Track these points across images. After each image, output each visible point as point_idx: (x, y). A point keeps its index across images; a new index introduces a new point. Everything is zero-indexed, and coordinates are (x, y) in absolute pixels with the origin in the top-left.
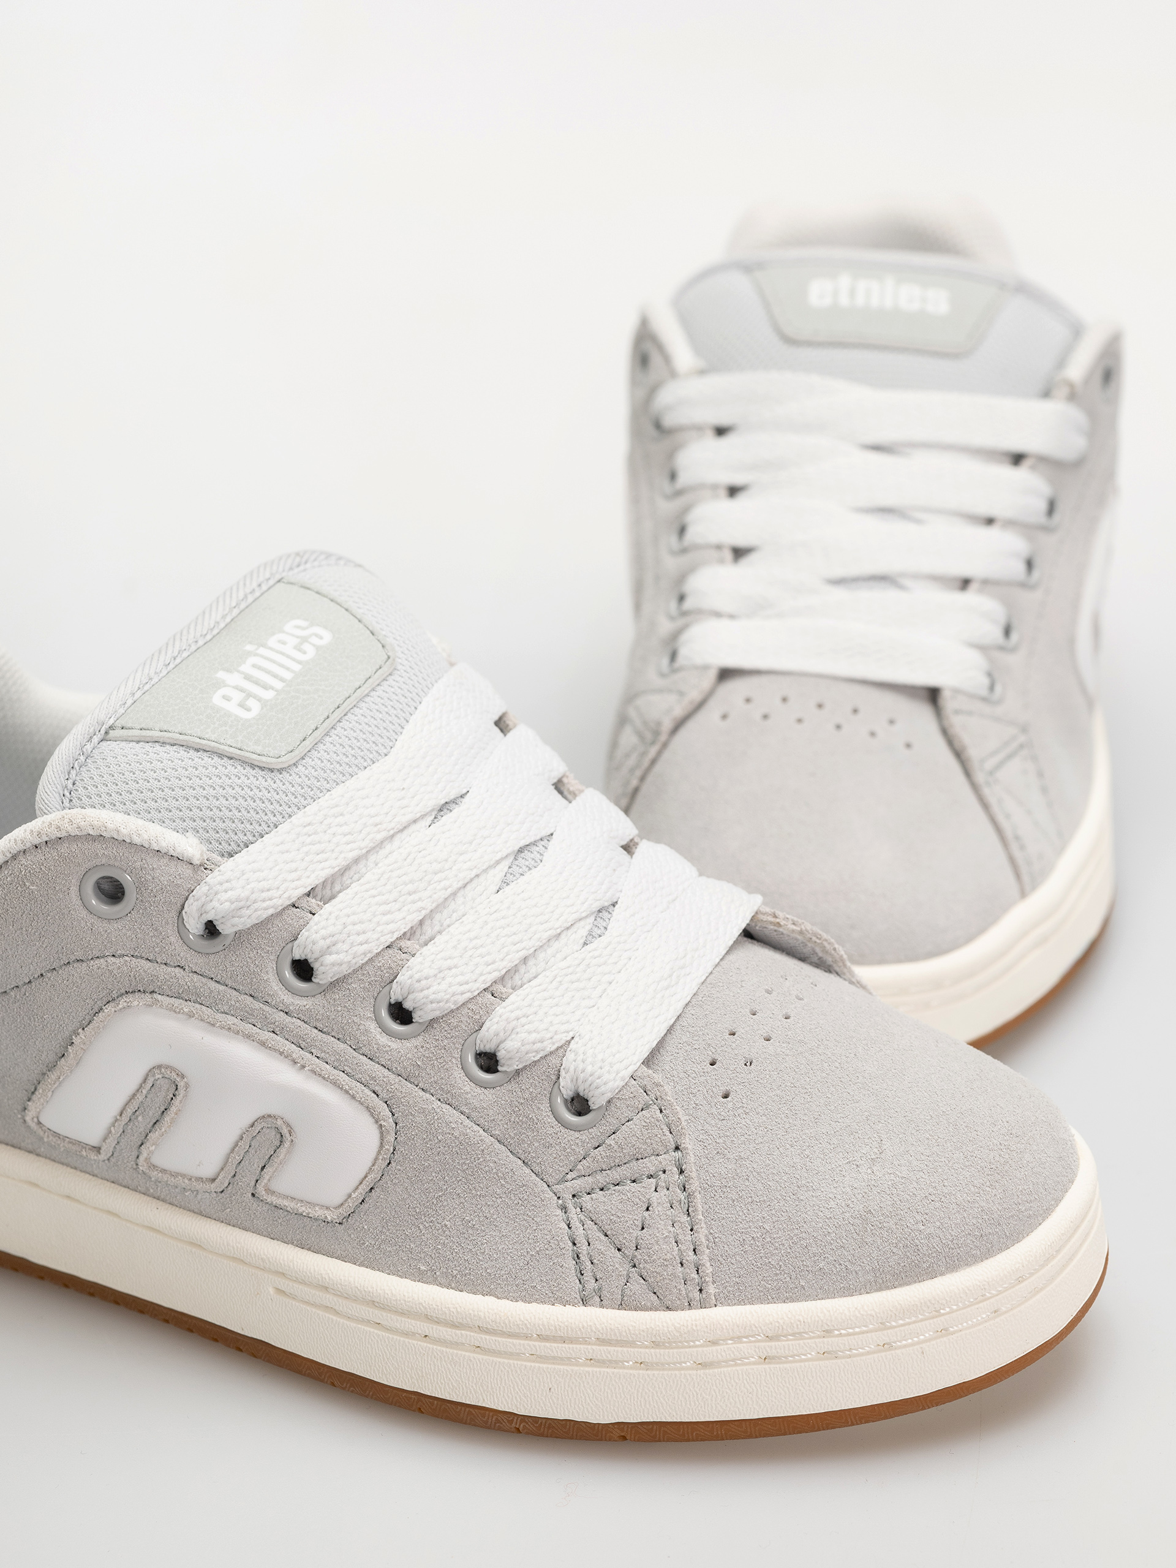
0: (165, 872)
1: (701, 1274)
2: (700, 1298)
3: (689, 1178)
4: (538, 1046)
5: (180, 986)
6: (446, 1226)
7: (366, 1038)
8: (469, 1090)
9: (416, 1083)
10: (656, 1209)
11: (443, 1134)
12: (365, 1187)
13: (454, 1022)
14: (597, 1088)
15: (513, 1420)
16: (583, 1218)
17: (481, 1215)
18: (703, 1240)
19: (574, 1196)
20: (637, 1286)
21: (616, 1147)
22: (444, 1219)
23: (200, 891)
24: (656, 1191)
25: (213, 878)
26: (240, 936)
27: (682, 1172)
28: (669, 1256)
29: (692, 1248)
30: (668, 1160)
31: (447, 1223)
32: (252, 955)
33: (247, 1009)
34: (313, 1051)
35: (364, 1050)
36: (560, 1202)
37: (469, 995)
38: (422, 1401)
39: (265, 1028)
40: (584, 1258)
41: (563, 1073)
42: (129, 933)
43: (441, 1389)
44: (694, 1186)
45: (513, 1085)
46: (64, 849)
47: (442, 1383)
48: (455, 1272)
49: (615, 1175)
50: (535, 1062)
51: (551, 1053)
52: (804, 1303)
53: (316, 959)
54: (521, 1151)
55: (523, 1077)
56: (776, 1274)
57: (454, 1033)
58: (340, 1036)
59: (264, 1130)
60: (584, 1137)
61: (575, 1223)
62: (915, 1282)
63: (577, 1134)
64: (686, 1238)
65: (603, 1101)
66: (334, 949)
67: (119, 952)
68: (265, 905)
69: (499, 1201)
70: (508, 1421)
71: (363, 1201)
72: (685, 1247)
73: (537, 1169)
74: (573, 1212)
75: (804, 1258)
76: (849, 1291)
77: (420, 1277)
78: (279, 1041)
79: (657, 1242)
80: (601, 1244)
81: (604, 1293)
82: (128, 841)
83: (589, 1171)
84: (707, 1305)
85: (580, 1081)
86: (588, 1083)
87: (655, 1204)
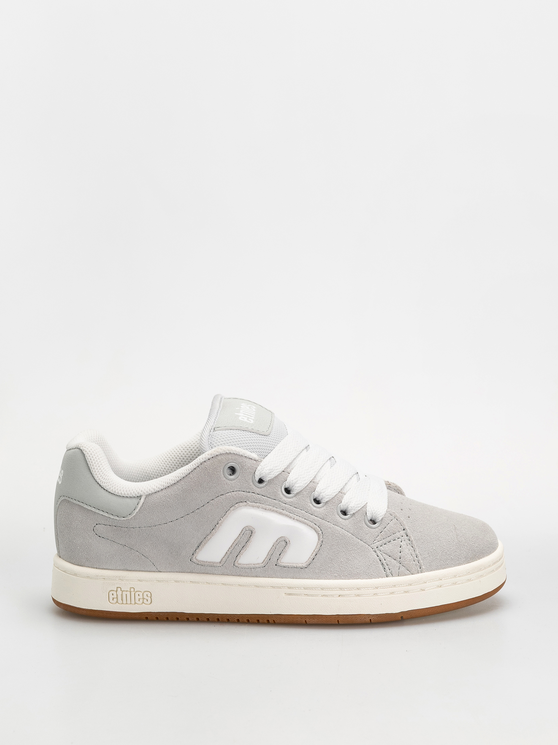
0: (249, 463)
1: (420, 563)
2: (421, 570)
3: (410, 537)
4: (359, 505)
5: (254, 498)
6: (341, 561)
7: (310, 508)
8: (341, 521)
9: (326, 520)
10: (403, 547)
11: (337, 534)
12: (314, 554)
13: (334, 501)
14: (379, 515)
15: (370, 617)
16: (381, 553)
17: (352, 556)
18: (418, 553)
19: (377, 548)
20: (403, 569)
21: (387, 531)
22: (341, 559)
23: (259, 468)
24: (401, 542)
25: (262, 464)
26: (270, 481)
27: (407, 536)
28: (410, 559)
29: (416, 556)
30: (402, 532)
31: (342, 560)
32: (274, 486)
33: (275, 503)
34: (295, 514)
35: (310, 512)
36: (374, 549)
37: (335, 494)
38: (340, 617)
39: (280, 509)
40: (384, 564)
41: (367, 512)
42: (238, 483)
43: (346, 611)
44: (412, 539)
45: (353, 518)
46: (219, 458)
47: (346, 609)
48: (347, 574)
49: (388, 539)
50: (359, 510)
51: (362, 507)
52: (448, 569)
53: (293, 486)
54: (359, 537)
55: (356, 514)
56: (440, 561)
57: (334, 504)
58: (302, 509)
59: (280, 542)
60: (377, 530)
61: (379, 554)
62: (475, 561)
63: (375, 530)
64: (413, 553)
65: (380, 518)
66: (298, 482)
67: (235, 490)
68: (277, 471)
69: (356, 551)
70: (368, 617)
71: (314, 559)
72: (414, 556)
73: (365, 541)
74: (378, 552)
75: (446, 556)
76: (459, 564)
77: (336, 578)
78: (284, 512)
79: (406, 555)
80: (389, 559)
81: (393, 572)
82: (238, 454)
83: (380, 539)
84: (423, 572)
85: (373, 513)
86: (376, 514)
87: (403, 545)
